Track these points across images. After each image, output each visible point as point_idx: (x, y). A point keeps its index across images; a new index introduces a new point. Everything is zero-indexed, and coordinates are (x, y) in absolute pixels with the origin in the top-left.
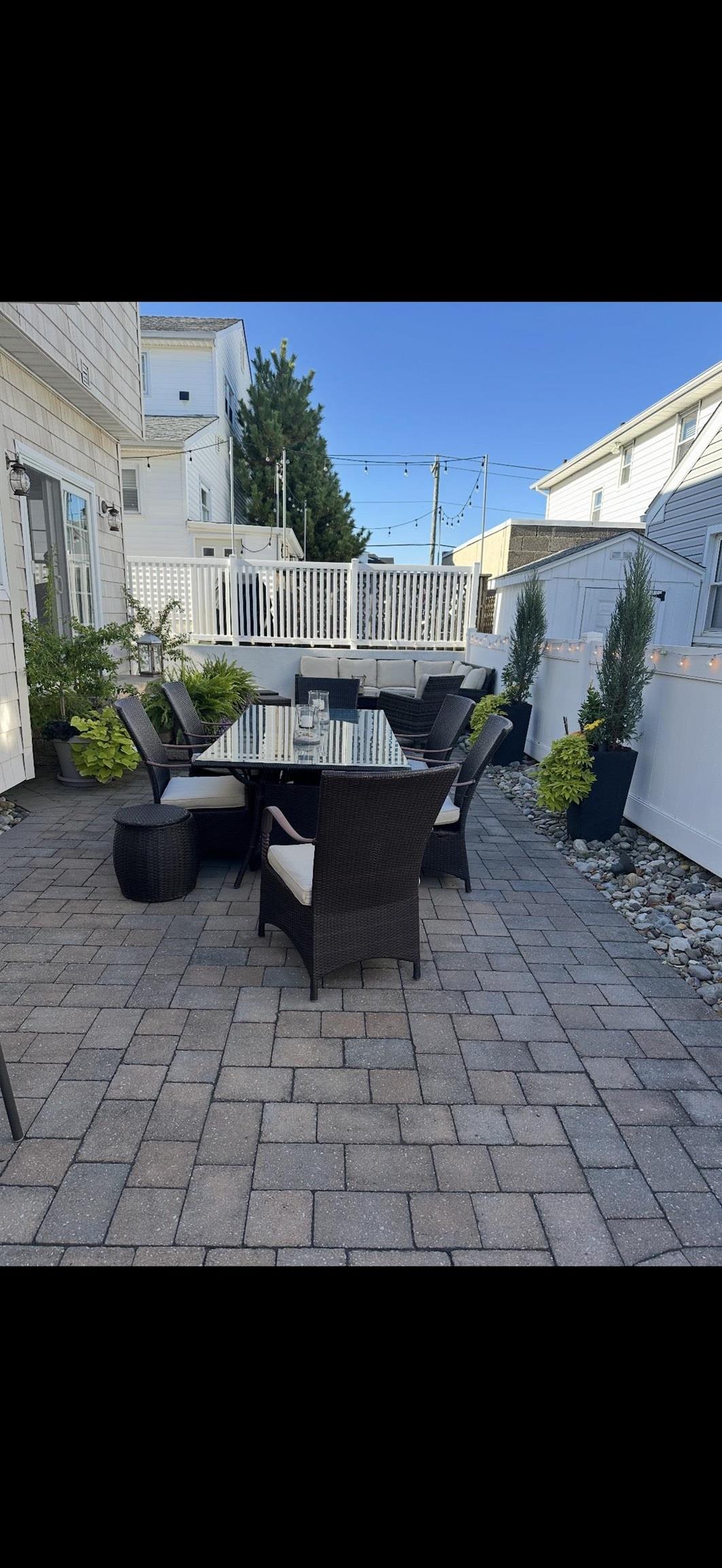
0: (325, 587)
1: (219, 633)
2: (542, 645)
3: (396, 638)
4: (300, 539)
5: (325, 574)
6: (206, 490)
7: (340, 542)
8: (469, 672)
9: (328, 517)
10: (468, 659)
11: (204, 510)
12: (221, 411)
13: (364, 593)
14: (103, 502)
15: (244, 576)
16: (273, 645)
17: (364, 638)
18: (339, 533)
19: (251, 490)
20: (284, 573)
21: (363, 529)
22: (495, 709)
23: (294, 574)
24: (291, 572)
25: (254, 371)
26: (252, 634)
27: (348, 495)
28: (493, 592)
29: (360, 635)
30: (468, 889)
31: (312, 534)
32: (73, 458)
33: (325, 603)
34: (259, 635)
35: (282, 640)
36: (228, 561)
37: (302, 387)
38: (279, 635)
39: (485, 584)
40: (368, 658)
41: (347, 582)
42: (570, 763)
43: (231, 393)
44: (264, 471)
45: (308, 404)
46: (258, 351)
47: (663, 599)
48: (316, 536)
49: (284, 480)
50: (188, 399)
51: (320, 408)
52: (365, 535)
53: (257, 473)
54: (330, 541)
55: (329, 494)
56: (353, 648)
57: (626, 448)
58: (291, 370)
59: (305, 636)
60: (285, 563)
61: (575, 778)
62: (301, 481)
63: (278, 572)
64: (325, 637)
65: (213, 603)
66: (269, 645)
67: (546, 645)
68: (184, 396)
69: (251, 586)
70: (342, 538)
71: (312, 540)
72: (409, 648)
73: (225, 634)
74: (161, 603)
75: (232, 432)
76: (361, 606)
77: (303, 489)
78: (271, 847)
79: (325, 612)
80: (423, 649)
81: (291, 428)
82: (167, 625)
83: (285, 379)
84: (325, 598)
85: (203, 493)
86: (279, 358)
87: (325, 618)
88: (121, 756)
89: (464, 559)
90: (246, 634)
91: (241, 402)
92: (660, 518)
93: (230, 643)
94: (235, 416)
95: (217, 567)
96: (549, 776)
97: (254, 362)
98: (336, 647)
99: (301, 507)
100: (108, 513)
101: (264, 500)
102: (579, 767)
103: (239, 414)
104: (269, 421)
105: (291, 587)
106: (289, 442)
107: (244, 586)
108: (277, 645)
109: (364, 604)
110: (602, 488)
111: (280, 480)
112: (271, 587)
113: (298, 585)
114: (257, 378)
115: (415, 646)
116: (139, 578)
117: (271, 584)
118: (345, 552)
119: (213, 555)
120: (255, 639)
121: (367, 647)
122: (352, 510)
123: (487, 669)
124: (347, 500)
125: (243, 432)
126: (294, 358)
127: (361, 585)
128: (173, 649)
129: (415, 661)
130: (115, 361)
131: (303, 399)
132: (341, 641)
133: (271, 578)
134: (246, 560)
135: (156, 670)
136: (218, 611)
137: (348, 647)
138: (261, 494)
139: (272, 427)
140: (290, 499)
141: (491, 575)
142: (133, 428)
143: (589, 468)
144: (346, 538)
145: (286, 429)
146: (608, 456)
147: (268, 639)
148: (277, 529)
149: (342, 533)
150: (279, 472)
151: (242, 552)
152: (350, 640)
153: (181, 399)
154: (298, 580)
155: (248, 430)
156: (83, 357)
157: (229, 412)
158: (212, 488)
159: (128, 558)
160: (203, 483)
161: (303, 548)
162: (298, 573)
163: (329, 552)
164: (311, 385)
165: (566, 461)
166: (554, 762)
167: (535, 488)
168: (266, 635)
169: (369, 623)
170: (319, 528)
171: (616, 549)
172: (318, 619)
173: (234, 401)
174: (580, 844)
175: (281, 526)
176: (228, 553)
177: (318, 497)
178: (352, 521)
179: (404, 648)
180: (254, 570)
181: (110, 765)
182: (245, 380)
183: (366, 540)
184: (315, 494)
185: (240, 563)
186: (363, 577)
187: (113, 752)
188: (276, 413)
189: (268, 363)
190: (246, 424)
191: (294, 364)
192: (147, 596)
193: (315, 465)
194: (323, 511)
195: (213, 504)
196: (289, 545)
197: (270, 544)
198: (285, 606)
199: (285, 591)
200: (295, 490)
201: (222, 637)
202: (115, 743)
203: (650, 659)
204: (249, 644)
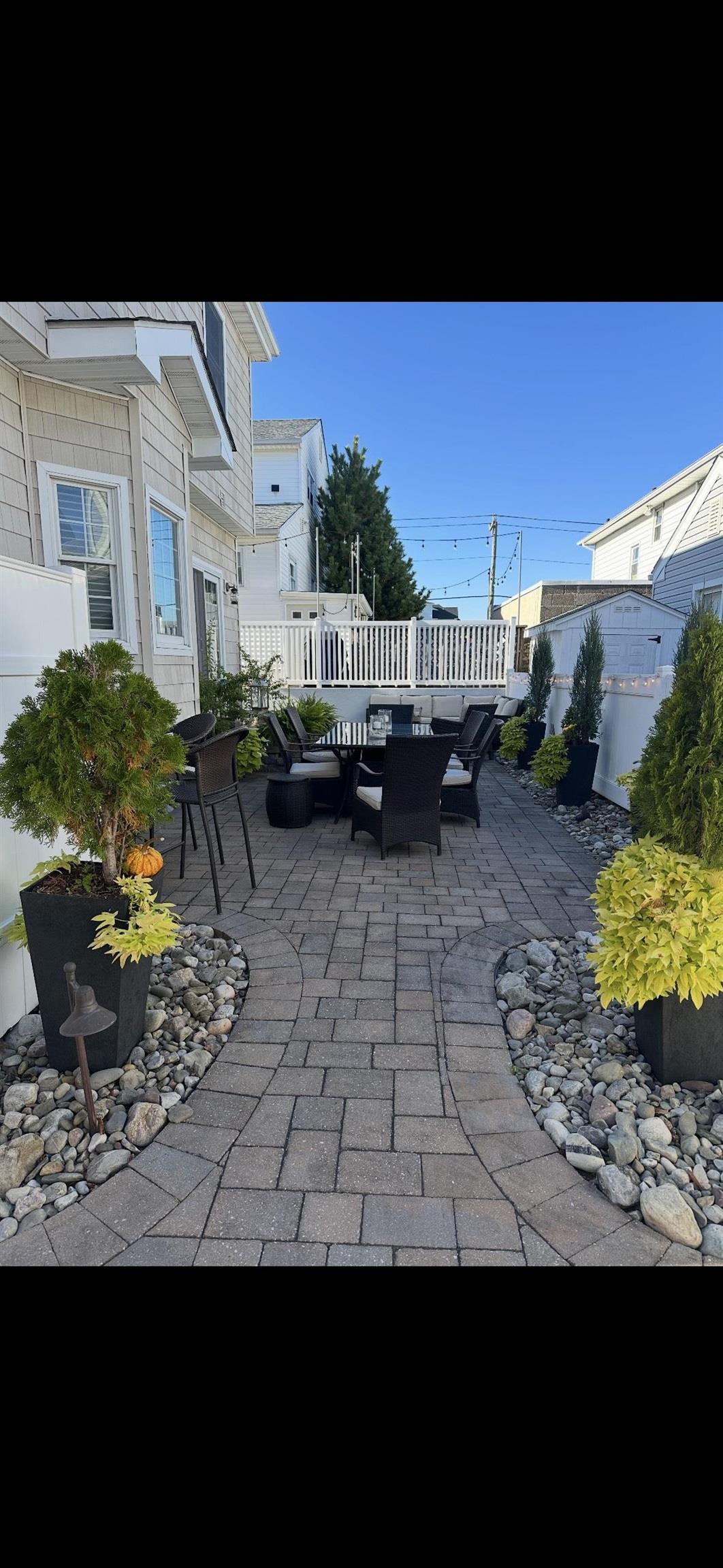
0: (390, 640)
1: (306, 678)
2: (552, 679)
3: (448, 679)
4: (369, 600)
5: (390, 630)
6: (293, 564)
7: (403, 601)
8: (505, 703)
9: (393, 581)
10: (508, 694)
11: (292, 580)
12: (304, 498)
13: (422, 644)
14: (227, 584)
15: (326, 634)
16: (349, 686)
17: (421, 679)
18: (403, 593)
19: (328, 561)
20: (358, 630)
21: (424, 589)
22: (518, 727)
23: (366, 630)
24: (363, 629)
25: (331, 463)
26: (332, 678)
27: (410, 560)
28: (528, 640)
29: (419, 677)
30: (478, 826)
31: (379, 595)
32: (210, 554)
33: (390, 653)
34: (337, 679)
35: (356, 682)
36: (315, 622)
37: (371, 474)
38: (353, 679)
39: (522, 633)
40: (425, 695)
41: (408, 635)
42: (553, 753)
43: (312, 481)
44: (339, 545)
45: (376, 488)
46: (335, 448)
47: (659, 642)
48: (383, 596)
49: (357, 557)
50: (278, 491)
51: (386, 489)
52: (425, 593)
53: (334, 547)
54: (395, 600)
55: (394, 561)
56: (413, 687)
57: (657, 510)
58: (362, 461)
59: (374, 679)
60: (357, 622)
61: (555, 763)
62: (370, 551)
63: (353, 629)
64: (390, 679)
65: (301, 656)
66: (346, 686)
67: (554, 679)
68: (275, 488)
69: (332, 641)
70: (405, 598)
71: (379, 601)
72: (459, 686)
73: (311, 679)
74: (267, 656)
75: (313, 511)
76: (419, 654)
77: (372, 558)
78: (359, 787)
79: (390, 660)
80: (472, 686)
81: (362, 508)
82: (271, 673)
83: (357, 469)
84: (390, 648)
85: (291, 566)
86: (352, 452)
87: (390, 664)
88: (252, 759)
89: (508, 613)
90: (327, 678)
91: (321, 490)
92: (662, 577)
93: (315, 686)
94: (315, 500)
95: (306, 627)
96: (541, 763)
97: (332, 457)
98: (399, 687)
99: (370, 574)
100: (230, 591)
101: (340, 569)
102: (559, 755)
103: (318, 498)
104: (344, 504)
105: (363, 641)
106: (360, 519)
107: (326, 641)
108: (351, 686)
109: (422, 652)
110: (638, 545)
111: (355, 558)
112: (347, 641)
113: (369, 639)
114: (334, 470)
115: (464, 684)
116: (245, 637)
117: (348, 639)
118: (408, 609)
119: (300, 617)
120: (334, 682)
121: (425, 686)
122: (414, 573)
123: (518, 700)
124: (409, 565)
125: (322, 513)
126: (364, 451)
127: (419, 637)
128: (275, 691)
129: (463, 697)
130: (239, 486)
131: (372, 484)
132: (403, 682)
133: (348, 634)
134: (329, 621)
135: (264, 706)
136: (306, 661)
137: (409, 686)
138: (337, 564)
139: (346, 509)
140: (362, 570)
141: (527, 626)
142: (247, 528)
143: (628, 527)
144: (408, 597)
145: (358, 509)
146: (642, 517)
147: (345, 682)
148: (352, 596)
149: (405, 593)
150: (354, 550)
151: (323, 614)
152: (411, 681)
153: (272, 491)
154: (369, 635)
155: (326, 510)
156: (221, 488)
157: (310, 497)
158: (297, 562)
159: (241, 623)
160: (292, 560)
161: (372, 607)
162: (369, 630)
163: (394, 610)
164: (379, 472)
165: (609, 520)
166: (543, 753)
167: (581, 545)
168: (343, 678)
169: (426, 666)
170: (386, 590)
171: (618, 604)
172: (385, 665)
173: (313, 488)
174: (561, 808)
175: (355, 592)
176: (313, 615)
177: (384, 564)
178: (414, 583)
179: (455, 686)
180: (334, 629)
181: (245, 765)
182: (324, 471)
183: (426, 598)
184: (383, 562)
185: (323, 624)
186: (421, 632)
187: (247, 755)
188: (349, 497)
189: (343, 456)
190: (324, 507)
191: (364, 456)
192: (256, 651)
193: (382, 537)
194: (389, 576)
195: (298, 574)
196: (360, 606)
197: (346, 607)
198: (358, 656)
199: (358, 644)
200: (366, 560)
201: (309, 682)
202: (248, 750)
203: (605, 683)
204: (330, 686)
